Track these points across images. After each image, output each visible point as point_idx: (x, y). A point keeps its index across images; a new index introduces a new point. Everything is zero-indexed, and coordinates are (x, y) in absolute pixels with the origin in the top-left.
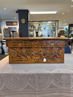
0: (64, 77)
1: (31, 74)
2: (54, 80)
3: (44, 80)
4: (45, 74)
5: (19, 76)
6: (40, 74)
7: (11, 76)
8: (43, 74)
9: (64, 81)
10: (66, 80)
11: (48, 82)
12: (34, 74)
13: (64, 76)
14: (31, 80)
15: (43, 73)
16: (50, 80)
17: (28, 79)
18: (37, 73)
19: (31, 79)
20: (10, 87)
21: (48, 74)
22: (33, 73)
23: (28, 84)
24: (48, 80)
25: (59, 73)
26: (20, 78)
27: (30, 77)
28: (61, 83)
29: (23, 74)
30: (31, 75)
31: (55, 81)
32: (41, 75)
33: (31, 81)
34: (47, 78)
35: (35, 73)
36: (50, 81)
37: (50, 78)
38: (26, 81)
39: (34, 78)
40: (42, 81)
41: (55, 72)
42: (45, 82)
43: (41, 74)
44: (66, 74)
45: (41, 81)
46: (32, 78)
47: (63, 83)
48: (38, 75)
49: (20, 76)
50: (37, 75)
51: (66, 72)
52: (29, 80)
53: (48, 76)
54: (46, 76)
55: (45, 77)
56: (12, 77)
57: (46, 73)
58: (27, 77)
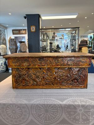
0: (81, 110)
1: (35, 104)
2: (67, 113)
3: (53, 113)
4: (55, 105)
5: (18, 107)
6: (47, 105)
7: (9, 106)
8: (52, 106)
9: (81, 115)
10: (83, 115)
11: (58, 116)
12: (39, 105)
13: (81, 108)
14: (35, 113)
15: (51, 103)
16: (61, 113)
17: (31, 111)
18: (43, 103)
19: (34, 111)
20: (7, 122)
21: (58, 105)
22: (38, 103)
23: (32, 119)
24: (58, 113)
25: (73, 104)
26: (21, 111)
27: (34, 109)
28: (77, 118)
29: (24, 104)
30: (35, 106)
31: (68, 115)
32: (49, 107)
33: (36, 115)
34: (56, 110)
35: (41, 103)
36: (60, 115)
37: (61, 110)
38: (28, 115)
39: (38, 110)
40: (50, 115)
41: (68, 103)
42: (54, 117)
43: (49, 105)
44: (83, 106)
45: (48, 115)
46: (37, 111)
47: (80, 119)
48: (45, 106)
49: (20, 107)
50: (43, 107)
51: (84, 103)
52: (33, 112)
53: (59, 108)
54: (55, 107)
55: (53, 109)
56: (9, 108)
57: (55, 103)
58: (30, 109)
